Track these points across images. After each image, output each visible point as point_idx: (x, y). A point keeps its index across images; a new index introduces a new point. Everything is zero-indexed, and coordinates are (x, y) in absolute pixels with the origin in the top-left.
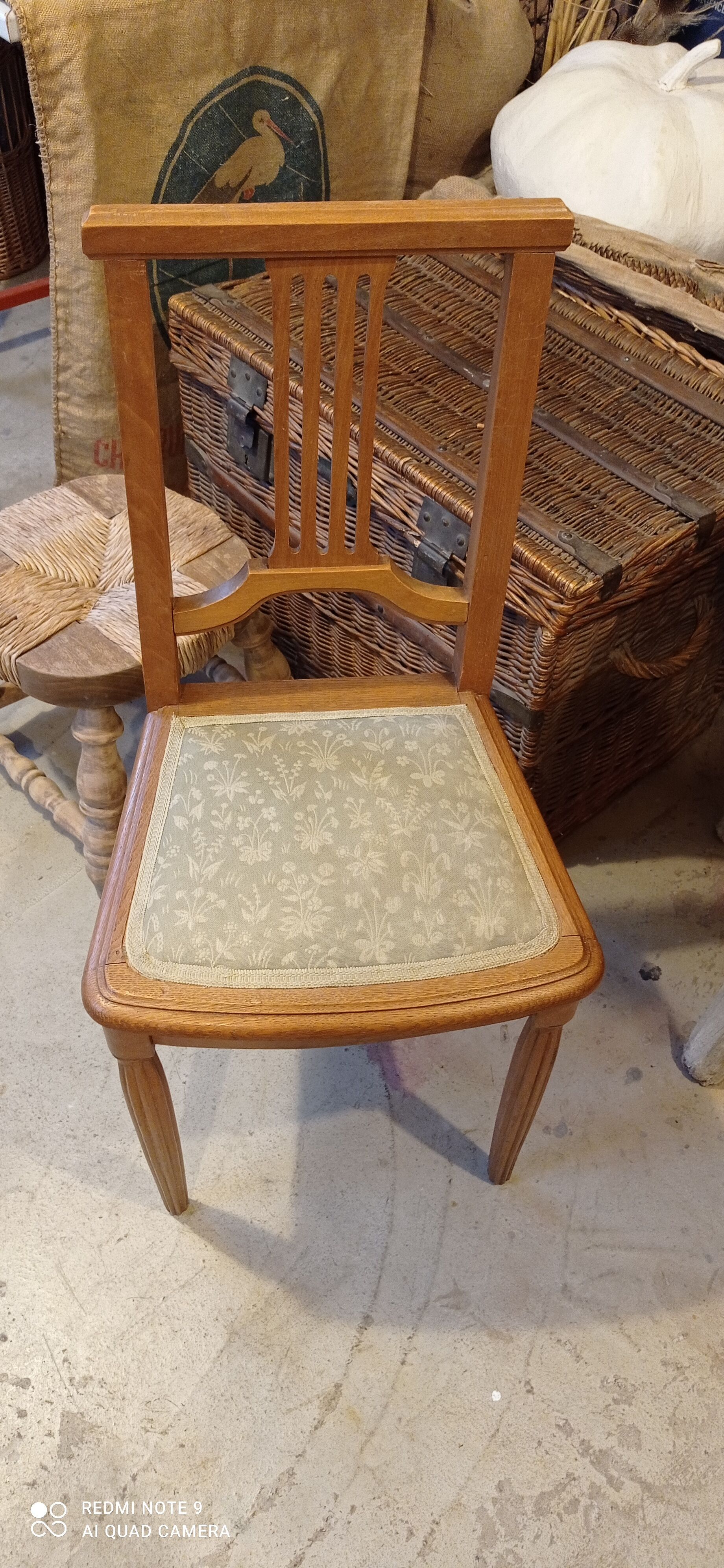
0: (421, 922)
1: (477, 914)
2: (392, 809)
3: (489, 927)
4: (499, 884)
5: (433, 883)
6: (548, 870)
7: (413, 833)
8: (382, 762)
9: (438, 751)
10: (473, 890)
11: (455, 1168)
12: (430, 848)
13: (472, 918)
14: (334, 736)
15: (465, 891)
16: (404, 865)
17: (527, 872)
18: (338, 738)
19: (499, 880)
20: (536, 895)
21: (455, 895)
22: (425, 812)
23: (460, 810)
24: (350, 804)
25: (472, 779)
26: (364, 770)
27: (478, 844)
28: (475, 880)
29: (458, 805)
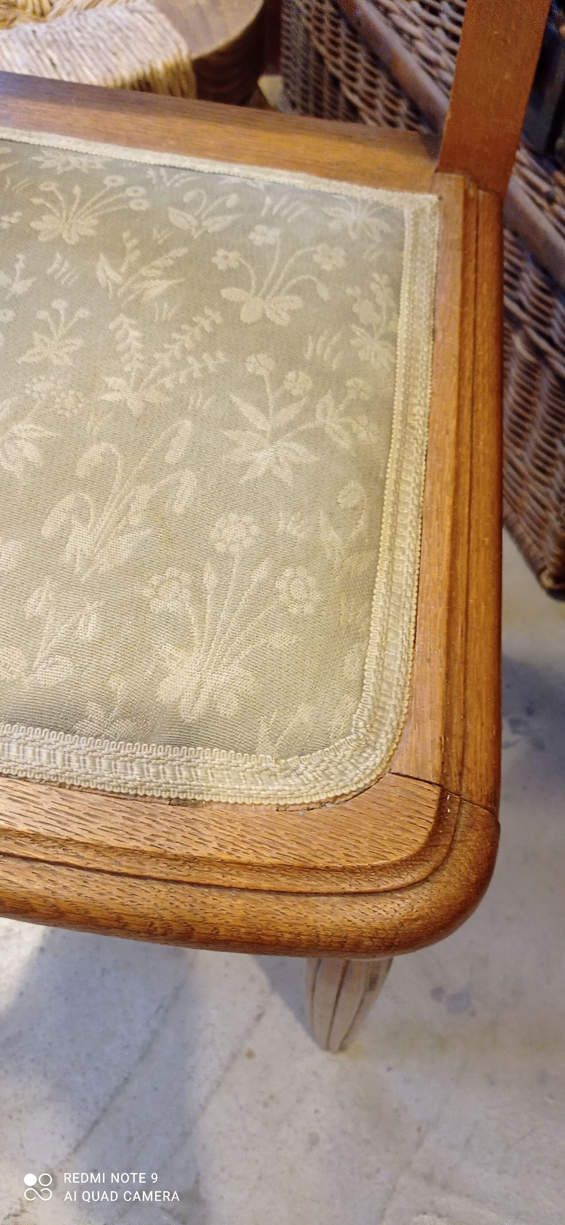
0: (38, 621)
1: (186, 644)
2: (137, 344)
3: (200, 686)
4: (281, 585)
5: (122, 533)
6: (442, 590)
7: (148, 405)
8: (182, 252)
9: (316, 258)
10: (210, 579)
11: (276, 1000)
12: (164, 450)
13: (169, 648)
14: (123, 188)
15: (187, 578)
16: (80, 473)
17: (381, 578)
18: (129, 192)
19: (288, 573)
20: (375, 638)
21: (155, 580)
22: (204, 370)
23: (287, 385)
24: (55, 313)
25: (359, 331)
26: (133, 257)
27: (286, 475)
28: (228, 557)
29: (291, 375)
